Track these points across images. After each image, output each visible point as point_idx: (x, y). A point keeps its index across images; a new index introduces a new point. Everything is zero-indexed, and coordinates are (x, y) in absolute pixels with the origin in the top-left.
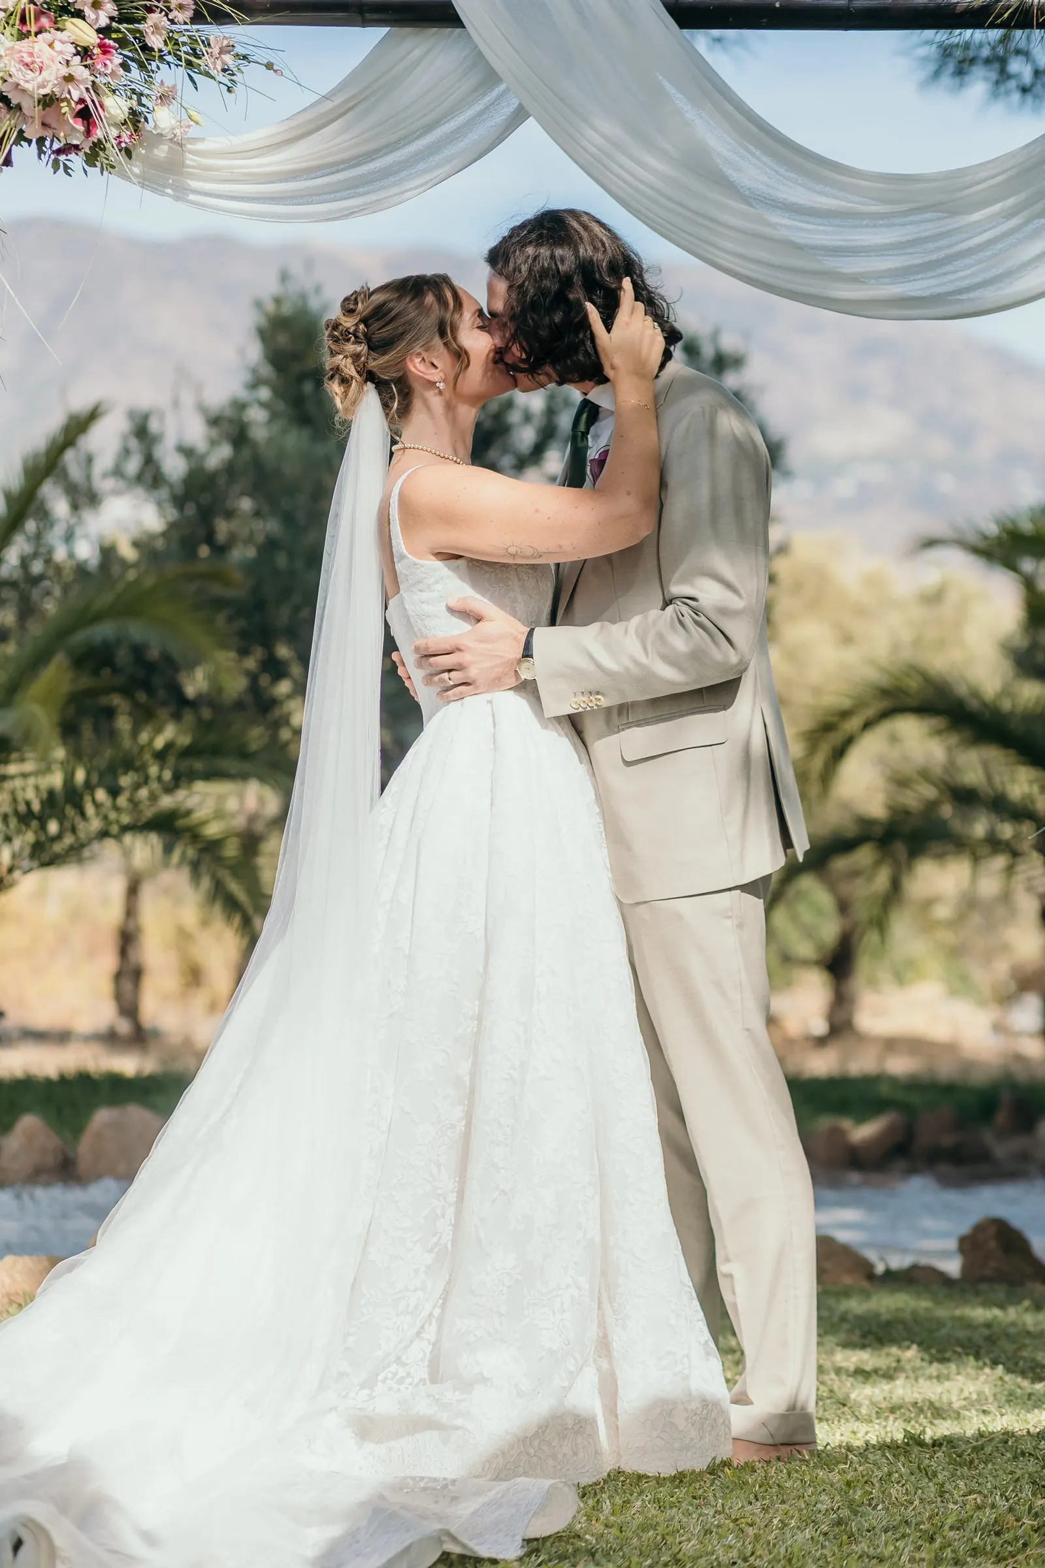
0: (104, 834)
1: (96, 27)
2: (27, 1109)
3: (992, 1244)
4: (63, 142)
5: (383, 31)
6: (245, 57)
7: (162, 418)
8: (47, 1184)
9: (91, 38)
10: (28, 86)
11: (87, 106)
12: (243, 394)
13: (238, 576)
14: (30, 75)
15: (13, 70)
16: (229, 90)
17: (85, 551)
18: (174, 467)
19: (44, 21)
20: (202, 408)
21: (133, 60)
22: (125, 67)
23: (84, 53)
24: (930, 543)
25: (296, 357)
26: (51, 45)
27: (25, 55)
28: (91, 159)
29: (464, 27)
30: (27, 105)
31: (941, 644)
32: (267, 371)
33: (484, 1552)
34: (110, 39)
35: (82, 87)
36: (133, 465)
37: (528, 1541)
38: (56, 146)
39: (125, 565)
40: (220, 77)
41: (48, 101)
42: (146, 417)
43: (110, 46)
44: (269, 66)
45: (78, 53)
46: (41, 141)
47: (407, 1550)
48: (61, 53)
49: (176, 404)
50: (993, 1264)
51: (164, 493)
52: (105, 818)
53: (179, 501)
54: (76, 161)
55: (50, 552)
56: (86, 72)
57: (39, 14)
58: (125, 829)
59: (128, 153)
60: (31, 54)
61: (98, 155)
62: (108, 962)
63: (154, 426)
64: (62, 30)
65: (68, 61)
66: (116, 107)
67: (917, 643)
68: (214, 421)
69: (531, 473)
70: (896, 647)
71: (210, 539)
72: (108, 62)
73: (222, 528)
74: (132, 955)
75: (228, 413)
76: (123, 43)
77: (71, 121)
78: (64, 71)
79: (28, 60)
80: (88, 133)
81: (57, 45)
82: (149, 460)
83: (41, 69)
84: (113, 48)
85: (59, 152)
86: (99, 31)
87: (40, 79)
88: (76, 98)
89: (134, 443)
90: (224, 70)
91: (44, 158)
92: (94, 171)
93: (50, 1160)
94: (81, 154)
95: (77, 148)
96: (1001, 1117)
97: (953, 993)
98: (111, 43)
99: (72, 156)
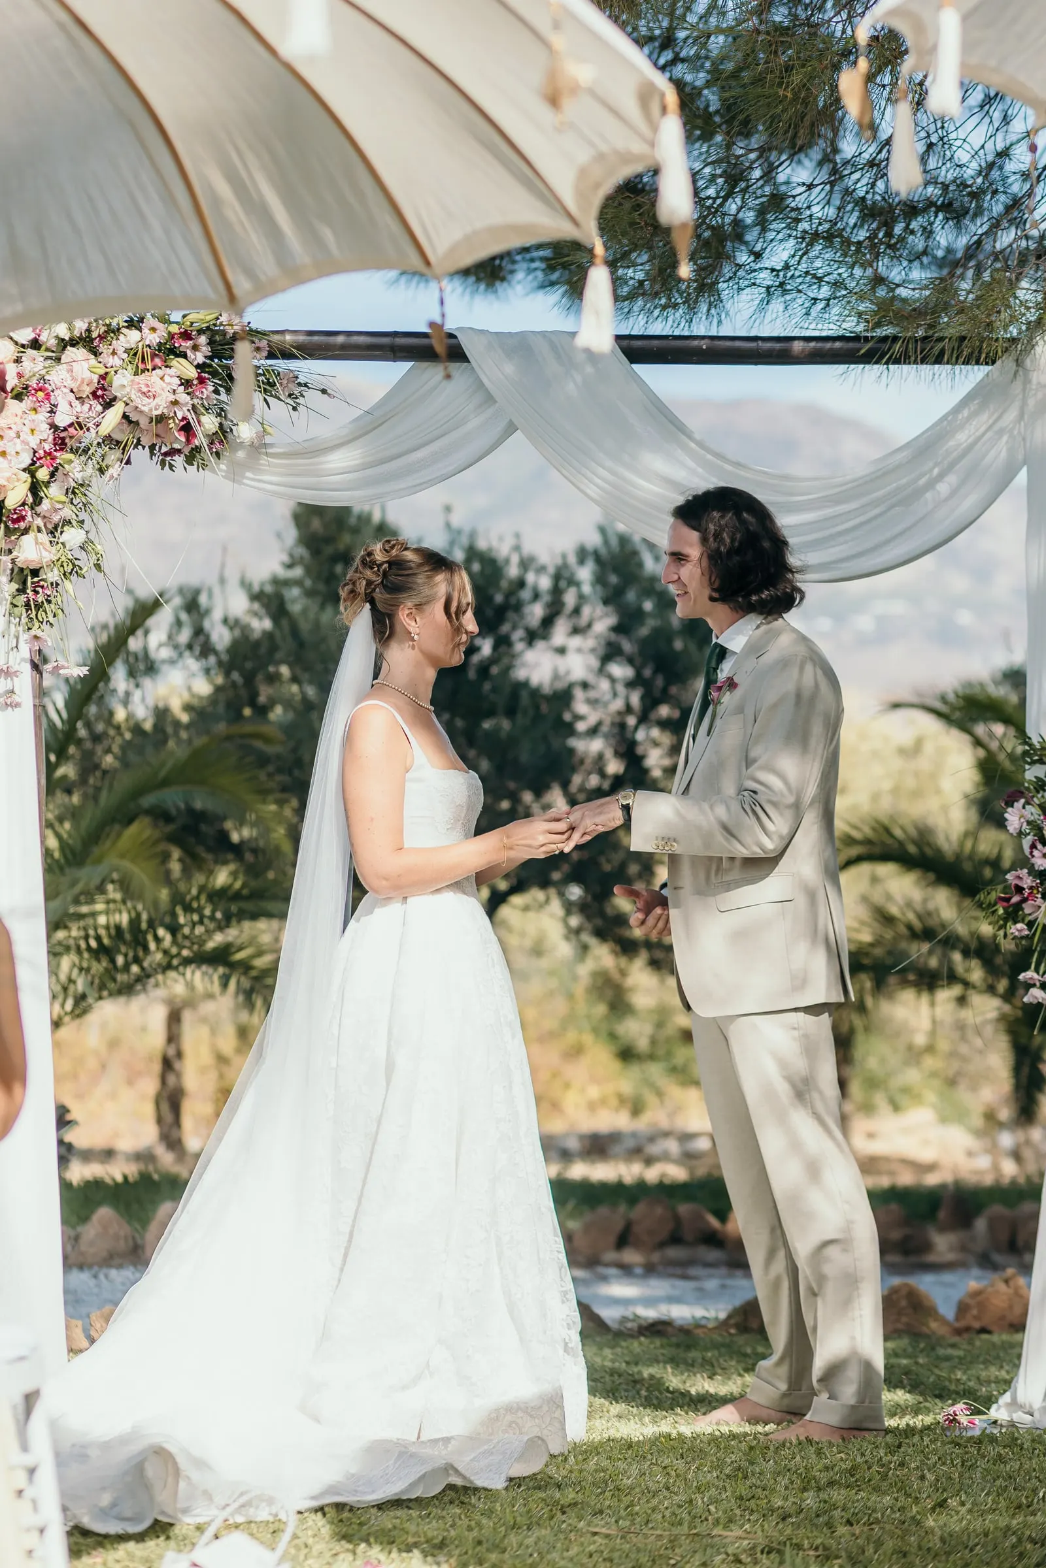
0: (168, 967)
1: (195, 363)
2: (99, 1204)
3: (904, 1303)
4: (169, 447)
5: (410, 364)
6: (306, 385)
7: (210, 595)
8: (120, 1267)
9: (192, 373)
10: (146, 409)
11: (189, 423)
12: (282, 573)
13: (280, 735)
14: (146, 401)
15: (133, 397)
16: (295, 409)
17: (142, 712)
18: (221, 637)
19: (157, 361)
20: (245, 584)
21: (221, 386)
22: (216, 392)
23: (186, 383)
24: (896, 706)
25: (329, 540)
26: (162, 378)
27: (142, 386)
28: (190, 460)
29: (468, 361)
30: (144, 422)
31: (917, 794)
32: (301, 551)
33: (479, 1483)
34: (205, 372)
35: (185, 409)
36: (184, 636)
37: (511, 1480)
38: (164, 449)
39: (177, 724)
40: (289, 401)
41: (161, 419)
42: (197, 592)
43: (205, 378)
44: (324, 391)
45: (182, 384)
46: (152, 448)
47: (424, 1476)
48: (169, 384)
49: (222, 581)
50: (904, 1319)
51: (212, 659)
52: (166, 952)
53: (227, 667)
54: (179, 460)
55: (111, 714)
56: (188, 398)
57: (154, 356)
58: (187, 962)
59: (218, 454)
60: (147, 386)
61: (195, 456)
62: (150, 1086)
63: (203, 600)
64: (170, 367)
65: (174, 391)
66: (210, 423)
67: (896, 791)
68: (257, 597)
69: (540, 645)
70: (875, 797)
71: (253, 703)
72: (204, 390)
73: (264, 693)
74: (171, 1080)
75: (269, 589)
76: (214, 374)
77: (176, 434)
78: (172, 398)
79: (145, 389)
80: (188, 441)
81: (167, 378)
82: (199, 631)
83: (154, 396)
84: (209, 379)
85: (166, 454)
86: (198, 366)
87: (154, 404)
88: (180, 418)
89: (184, 616)
90: (290, 395)
91: (155, 459)
92: (192, 469)
93: (122, 1246)
94: (182, 455)
95: (179, 451)
96: (942, 1214)
97: (944, 1120)
98: (206, 375)
99: (176, 457)
